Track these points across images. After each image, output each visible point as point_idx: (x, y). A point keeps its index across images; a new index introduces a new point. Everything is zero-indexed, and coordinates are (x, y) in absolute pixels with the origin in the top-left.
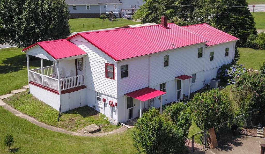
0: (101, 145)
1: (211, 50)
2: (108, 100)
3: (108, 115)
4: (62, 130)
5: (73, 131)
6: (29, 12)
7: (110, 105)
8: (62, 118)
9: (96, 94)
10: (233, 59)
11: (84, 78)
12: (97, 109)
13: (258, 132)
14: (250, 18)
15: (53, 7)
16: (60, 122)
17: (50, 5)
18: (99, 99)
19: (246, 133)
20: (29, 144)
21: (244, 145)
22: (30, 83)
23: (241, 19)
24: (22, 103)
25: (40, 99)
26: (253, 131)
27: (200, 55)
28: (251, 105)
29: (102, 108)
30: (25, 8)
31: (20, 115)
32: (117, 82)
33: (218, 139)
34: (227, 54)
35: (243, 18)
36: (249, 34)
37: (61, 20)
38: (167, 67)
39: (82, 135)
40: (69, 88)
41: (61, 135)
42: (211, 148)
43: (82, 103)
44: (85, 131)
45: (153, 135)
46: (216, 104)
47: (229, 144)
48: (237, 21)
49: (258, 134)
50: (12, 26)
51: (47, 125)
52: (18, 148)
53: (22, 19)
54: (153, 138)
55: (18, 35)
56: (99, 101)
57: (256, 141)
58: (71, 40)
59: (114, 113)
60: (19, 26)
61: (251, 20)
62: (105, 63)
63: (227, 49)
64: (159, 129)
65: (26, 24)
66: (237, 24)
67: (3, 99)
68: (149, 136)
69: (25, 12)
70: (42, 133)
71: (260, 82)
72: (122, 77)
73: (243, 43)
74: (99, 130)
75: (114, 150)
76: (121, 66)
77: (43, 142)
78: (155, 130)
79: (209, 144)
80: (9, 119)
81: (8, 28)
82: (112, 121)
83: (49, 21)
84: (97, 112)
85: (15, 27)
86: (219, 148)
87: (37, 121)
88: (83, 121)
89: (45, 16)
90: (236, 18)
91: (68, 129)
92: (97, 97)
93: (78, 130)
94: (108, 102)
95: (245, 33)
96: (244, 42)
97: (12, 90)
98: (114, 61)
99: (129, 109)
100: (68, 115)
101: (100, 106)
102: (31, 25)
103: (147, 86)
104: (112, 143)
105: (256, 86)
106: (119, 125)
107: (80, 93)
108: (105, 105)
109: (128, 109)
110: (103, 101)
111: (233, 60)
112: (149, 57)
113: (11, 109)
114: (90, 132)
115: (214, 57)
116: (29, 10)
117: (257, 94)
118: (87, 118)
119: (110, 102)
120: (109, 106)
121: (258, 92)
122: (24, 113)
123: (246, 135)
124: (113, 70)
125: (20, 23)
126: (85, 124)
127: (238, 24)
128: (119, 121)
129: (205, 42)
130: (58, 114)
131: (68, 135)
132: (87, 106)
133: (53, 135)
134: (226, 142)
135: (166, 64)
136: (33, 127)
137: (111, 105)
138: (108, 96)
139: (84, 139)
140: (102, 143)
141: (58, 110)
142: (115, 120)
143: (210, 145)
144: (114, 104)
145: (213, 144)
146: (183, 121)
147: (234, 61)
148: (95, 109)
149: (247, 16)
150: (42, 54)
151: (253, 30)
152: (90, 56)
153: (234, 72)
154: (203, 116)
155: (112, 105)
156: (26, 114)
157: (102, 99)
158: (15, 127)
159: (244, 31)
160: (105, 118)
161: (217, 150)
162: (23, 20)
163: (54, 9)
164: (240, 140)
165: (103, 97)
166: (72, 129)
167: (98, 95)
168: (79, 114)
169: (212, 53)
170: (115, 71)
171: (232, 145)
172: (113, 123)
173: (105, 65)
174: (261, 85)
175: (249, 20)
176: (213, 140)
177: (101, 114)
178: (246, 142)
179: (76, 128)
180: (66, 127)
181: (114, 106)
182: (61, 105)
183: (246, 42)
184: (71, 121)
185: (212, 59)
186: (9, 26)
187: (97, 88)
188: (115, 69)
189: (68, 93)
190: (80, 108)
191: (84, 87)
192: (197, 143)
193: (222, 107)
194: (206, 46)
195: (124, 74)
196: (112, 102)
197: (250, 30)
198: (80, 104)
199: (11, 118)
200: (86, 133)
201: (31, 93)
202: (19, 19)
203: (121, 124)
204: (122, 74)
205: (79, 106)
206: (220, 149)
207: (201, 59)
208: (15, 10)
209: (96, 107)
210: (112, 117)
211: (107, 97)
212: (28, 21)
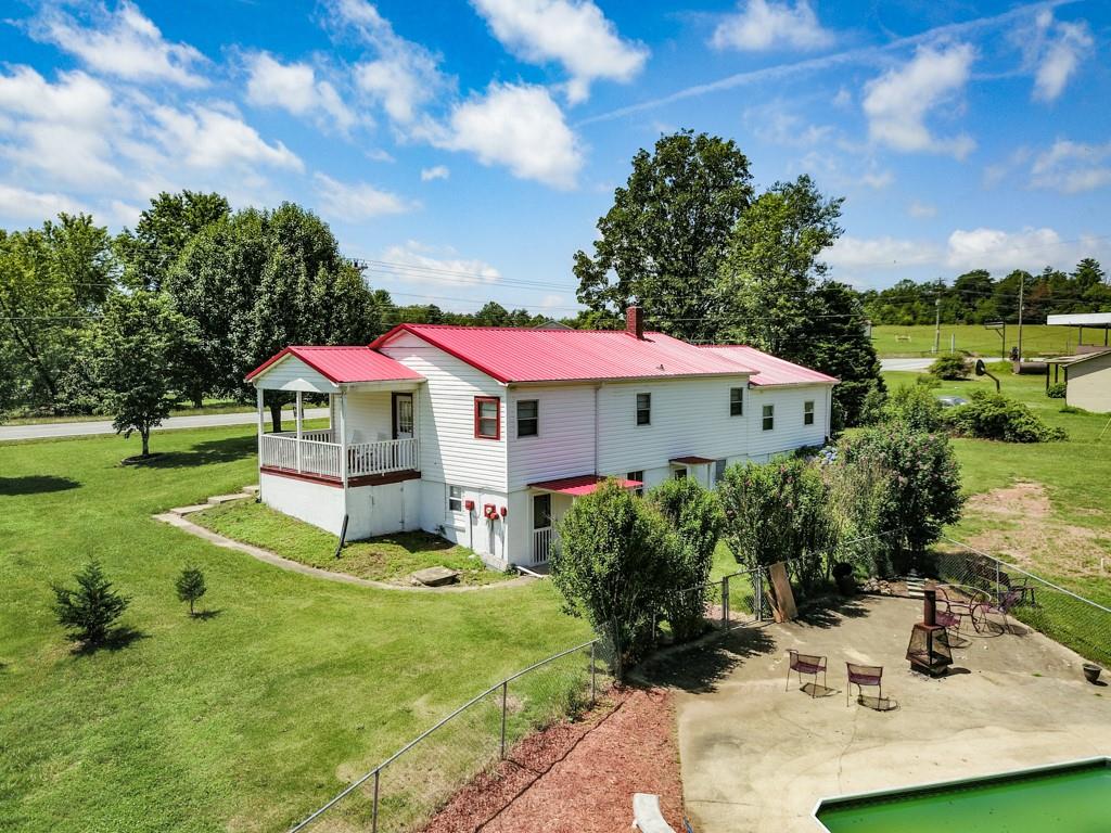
0: (461, 608)
1: (767, 400)
2: (481, 501)
3: (481, 548)
4: (347, 578)
5: (378, 580)
6: (271, 304)
7: (486, 515)
8: (349, 551)
9: (448, 490)
10: (828, 435)
11: (415, 448)
12: (448, 536)
13: (909, 587)
14: (866, 349)
15: (338, 292)
16: (341, 560)
17: (329, 287)
18: (454, 505)
19: (876, 588)
20: (250, 605)
21: (873, 614)
22: (263, 470)
23: (842, 352)
24: (238, 520)
25: (287, 512)
26: (896, 587)
27: (736, 409)
28: (886, 514)
29: (464, 531)
30: (260, 294)
31: (230, 544)
32: (506, 445)
33: (798, 601)
34: (809, 419)
35: (847, 349)
36: (865, 390)
37: (357, 331)
38: (647, 426)
39: (407, 588)
40: (371, 473)
41: (343, 587)
42: (778, 619)
43: (406, 520)
44: (414, 581)
45: (609, 548)
46: (788, 488)
47: (831, 613)
48: (832, 357)
49: (910, 590)
50: (225, 342)
51: (305, 567)
52: (219, 612)
53: (250, 321)
54: (610, 557)
55: (239, 365)
56: (454, 512)
57: (909, 607)
58: (381, 350)
59: (497, 538)
60: (243, 341)
61: (868, 354)
62: (476, 397)
63: (809, 406)
64: (628, 528)
65: (263, 335)
66: (832, 365)
67: (183, 515)
68: (597, 549)
69: (259, 304)
70: (290, 581)
71: (907, 445)
72: (521, 434)
73: (851, 415)
74: (453, 580)
75: (495, 620)
76: (519, 403)
77: (290, 600)
78: (615, 531)
79: (771, 610)
80: (199, 553)
81: (213, 347)
82: (490, 562)
83: (326, 328)
84: (448, 544)
85: (230, 343)
86: (801, 622)
87: (278, 558)
88: (410, 561)
89: (315, 316)
90: (829, 349)
91: (366, 575)
92: (451, 501)
93: (393, 579)
94: (480, 511)
95: (853, 388)
96: (854, 413)
97: (212, 495)
98: (500, 383)
99: (542, 530)
100: (366, 545)
101: (457, 524)
102: (275, 338)
103: (592, 472)
104: (490, 605)
105: (897, 456)
106: (512, 570)
107: (402, 490)
108: (473, 520)
109: (539, 530)
110: (467, 507)
111: (826, 438)
112: (597, 389)
113: (205, 534)
114: (428, 584)
115: (775, 420)
116: (271, 299)
117: (901, 479)
118: (419, 555)
119: (486, 506)
120: (482, 520)
121: (905, 472)
122: (241, 541)
123: (878, 593)
124: (495, 413)
125: (247, 331)
126: (414, 566)
127: (836, 365)
128: (512, 562)
129: (747, 375)
130: (338, 543)
131: (363, 588)
132: (421, 531)
133: (318, 586)
134: (822, 608)
135: (644, 417)
136: (264, 570)
137: (488, 516)
138: (480, 490)
139: (409, 595)
140: (463, 604)
141: (338, 532)
142: (500, 558)
143: (775, 612)
144: (498, 512)
145: (783, 609)
146: (697, 524)
147: (830, 440)
148: (443, 536)
149: (856, 345)
150: (300, 380)
151: (876, 381)
152: (433, 386)
153: (831, 462)
154: (751, 524)
155: (492, 516)
156: (248, 543)
157: (463, 504)
158: (211, 568)
159: (853, 384)
160: (472, 556)
161: (795, 626)
162: (254, 324)
163: (339, 299)
164: (861, 605)
165: (466, 496)
166: (377, 577)
167: (452, 495)
168: (398, 543)
169: (769, 410)
170: (502, 414)
171: (839, 616)
172: (495, 565)
173: (473, 403)
174: (912, 452)
175: (863, 353)
176: (784, 598)
177: (461, 547)
178: (878, 609)
179: (387, 574)
180: (361, 571)
181: (497, 517)
182: (347, 518)
183: (858, 412)
184: (373, 559)
185: (768, 424)
186: (216, 342)
187: (450, 472)
188: (502, 409)
189: (369, 487)
190: (402, 533)
191: (414, 475)
192: (739, 610)
193: (803, 498)
194: (752, 386)
195: (528, 426)
196: (494, 508)
197: (868, 380)
198: (403, 522)
199: (201, 551)
200: (415, 585)
201: (264, 500)
202: (245, 322)
203: (516, 570)
204: (520, 423)
205: (399, 528)
206: (805, 624)
207: (736, 418)
208: (232, 298)
209: (447, 530)
210: (492, 551)
211: (477, 494)
212: (267, 325)
